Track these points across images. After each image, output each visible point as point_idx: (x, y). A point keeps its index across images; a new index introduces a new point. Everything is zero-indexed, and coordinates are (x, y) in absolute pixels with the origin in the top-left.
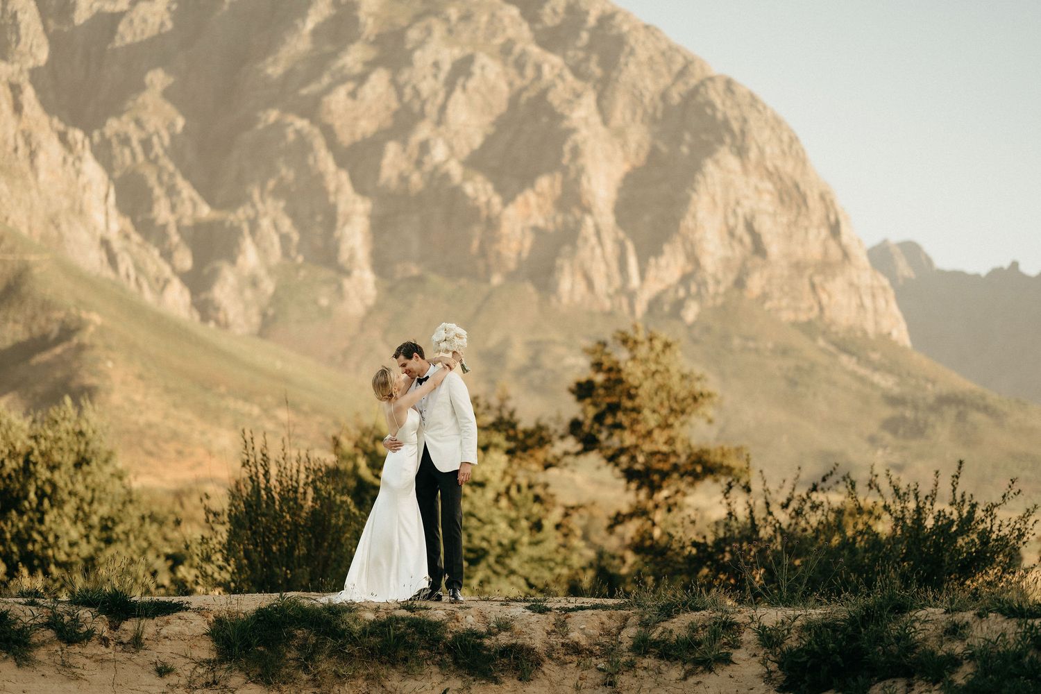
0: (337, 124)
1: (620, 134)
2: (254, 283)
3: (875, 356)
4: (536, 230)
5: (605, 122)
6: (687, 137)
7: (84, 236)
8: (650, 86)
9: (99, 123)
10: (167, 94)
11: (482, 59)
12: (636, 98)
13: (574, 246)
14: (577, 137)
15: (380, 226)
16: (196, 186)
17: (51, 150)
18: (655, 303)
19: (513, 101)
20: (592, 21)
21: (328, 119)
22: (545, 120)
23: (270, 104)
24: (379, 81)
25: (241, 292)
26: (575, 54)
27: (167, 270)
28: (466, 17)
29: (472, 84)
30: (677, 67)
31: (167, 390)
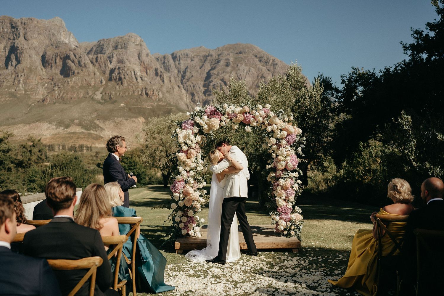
0: (226, 81)
7: (183, 103)
9: (185, 83)
11: (252, 68)
17: (177, 88)
19: (258, 76)
20: (271, 61)
23: (215, 78)
24: (234, 73)
26: (268, 67)
28: (249, 61)
29: (250, 73)
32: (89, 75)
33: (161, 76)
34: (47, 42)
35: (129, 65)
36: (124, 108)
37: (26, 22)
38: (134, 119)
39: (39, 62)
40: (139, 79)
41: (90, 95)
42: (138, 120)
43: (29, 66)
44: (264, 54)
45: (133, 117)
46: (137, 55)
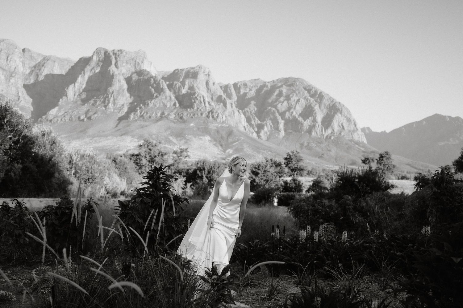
1: (322, 111)
2: (266, 133)
3: (361, 145)
4: (309, 125)
5: (320, 109)
6: (333, 111)
7: (241, 126)
8: (327, 103)
9: (244, 109)
10: (255, 105)
11: (301, 99)
12: (325, 105)
13: (315, 128)
14: (316, 111)
15: (285, 124)
16: (258, 118)
17: (237, 113)
18: (327, 137)
19: (306, 106)
20: (318, 93)
21: (278, 108)
22: (311, 108)
23: (269, 106)
24: (285, 103)
25: (264, 134)
26: (316, 98)
27: (253, 131)
28: (299, 93)
29: (299, 103)
30: (331, 100)
31: (253, 149)
32: (166, 98)
33: (224, 102)
34: (133, 70)
35: (199, 92)
36: (194, 127)
37: (117, 53)
38: (201, 137)
39: (125, 86)
40: (207, 104)
41: (166, 115)
42: (205, 138)
43: (117, 89)
44: (313, 88)
45: (200, 135)
46: (205, 83)
